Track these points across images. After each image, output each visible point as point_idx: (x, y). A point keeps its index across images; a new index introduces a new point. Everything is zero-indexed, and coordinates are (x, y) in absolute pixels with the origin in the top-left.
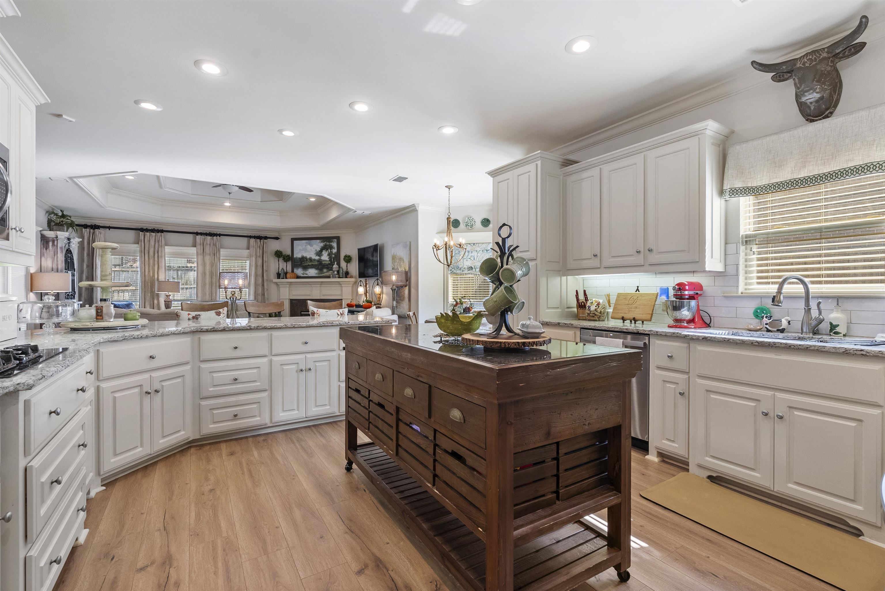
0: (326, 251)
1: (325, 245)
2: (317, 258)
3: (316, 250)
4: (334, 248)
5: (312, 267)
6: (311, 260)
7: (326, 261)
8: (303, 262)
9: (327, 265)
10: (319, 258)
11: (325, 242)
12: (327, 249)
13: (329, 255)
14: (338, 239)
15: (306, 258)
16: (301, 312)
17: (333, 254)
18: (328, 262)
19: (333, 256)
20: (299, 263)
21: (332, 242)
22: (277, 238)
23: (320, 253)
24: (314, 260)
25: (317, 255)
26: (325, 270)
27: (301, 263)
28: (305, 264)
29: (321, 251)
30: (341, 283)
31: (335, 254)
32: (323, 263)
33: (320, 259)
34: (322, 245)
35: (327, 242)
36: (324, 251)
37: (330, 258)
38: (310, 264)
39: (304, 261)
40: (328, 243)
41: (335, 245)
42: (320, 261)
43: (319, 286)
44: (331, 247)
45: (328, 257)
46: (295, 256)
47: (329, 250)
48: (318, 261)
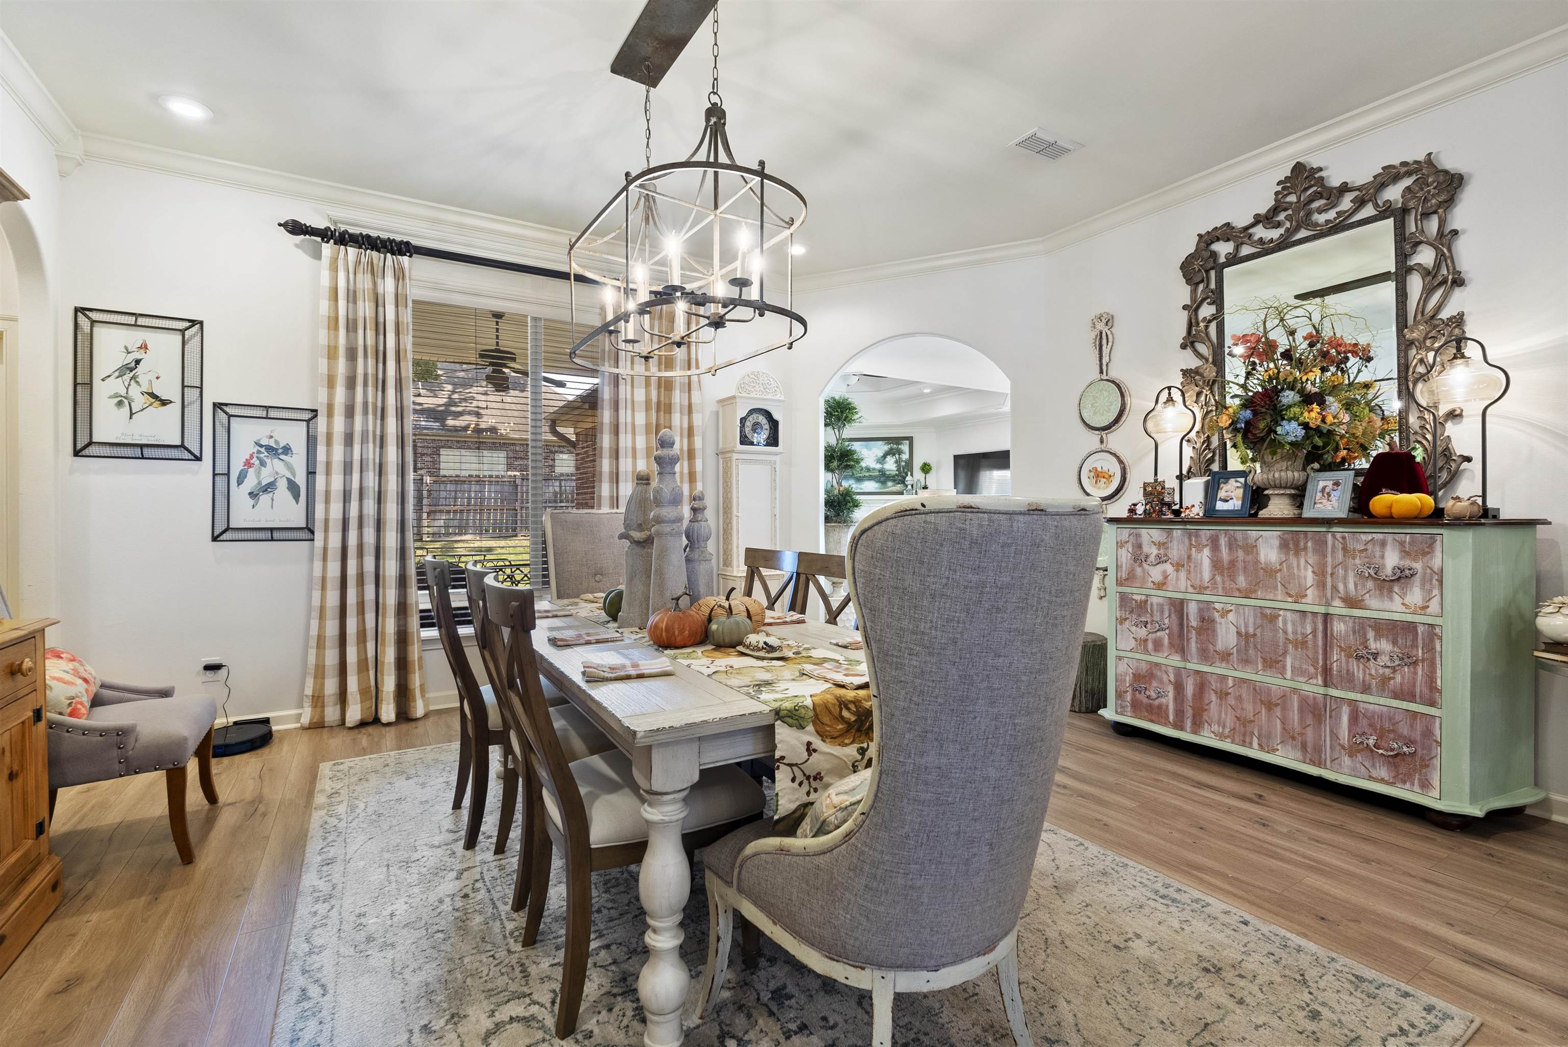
0: (892, 457)
1: (891, 449)
2: (878, 466)
3: (876, 456)
4: (904, 453)
5: (870, 478)
6: (868, 469)
7: (893, 470)
9: (894, 476)
10: (881, 466)
11: (890, 444)
12: (894, 455)
13: (896, 462)
14: (910, 439)
15: (861, 467)
17: (903, 461)
18: (894, 473)
19: (903, 464)
21: (901, 444)
23: (883, 460)
24: (874, 469)
25: (878, 463)
26: (890, 484)
28: (859, 475)
29: (885, 456)
31: (906, 461)
32: (888, 473)
33: (883, 468)
34: (886, 448)
35: (894, 444)
36: (889, 457)
37: (899, 467)
38: (867, 474)
40: (895, 446)
41: (905, 447)
42: (882, 472)
44: (900, 452)
45: (895, 465)
47: (897, 456)
48: (879, 471)
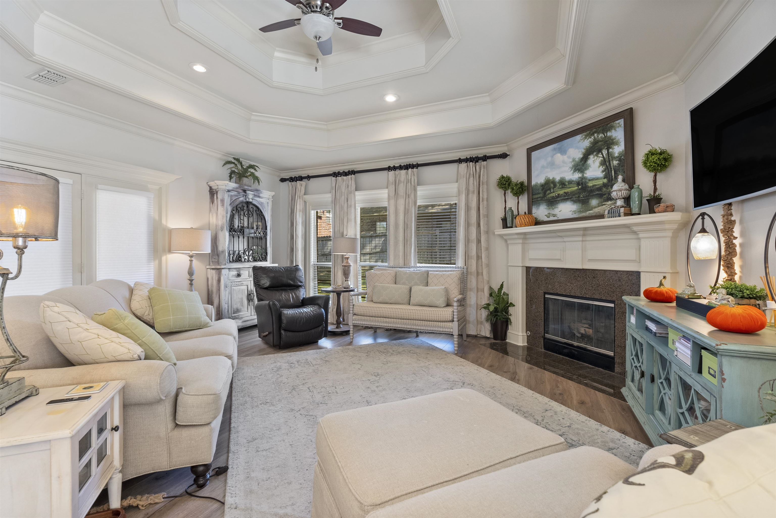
0: (597, 155)
1: (595, 143)
2: (576, 176)
3: (574, 160)
4: (617, 143)
5: (567, 198)
6: (563, 183)
7: (597, 179)
8: (549, 192)
9: (600, 189)
10: (580, 175)
11: (593, 134)
12: (600, 151)
13: (603, 163)
14: (628, 115)
15: (553, 182)
16: (545, 293)
17: (614, 158)
18: (600, 182)
19: (615, 163)
20: (541, 195)
21: (610, 129)
22: (504, 156)
23: (583, 165)
24: (570, 182)
25: (575, 171)
27: (545, 193)
28: (552, 195)
29: (585, 158)
30: (635, 229)
31: (619, 159)
32: (590, 184)
33: (583, 178)
34: (587, 143)
35: (598, 133)
36: (591, 157)
37: (608, 170)
38: (561, 192)
39: (550, 189)
40: (601, 135)
43: (580, 239)
44: (611, 143)
45: (602, 168)
46: (533, 183)
47: (605, 152)
48: (578, 184)
